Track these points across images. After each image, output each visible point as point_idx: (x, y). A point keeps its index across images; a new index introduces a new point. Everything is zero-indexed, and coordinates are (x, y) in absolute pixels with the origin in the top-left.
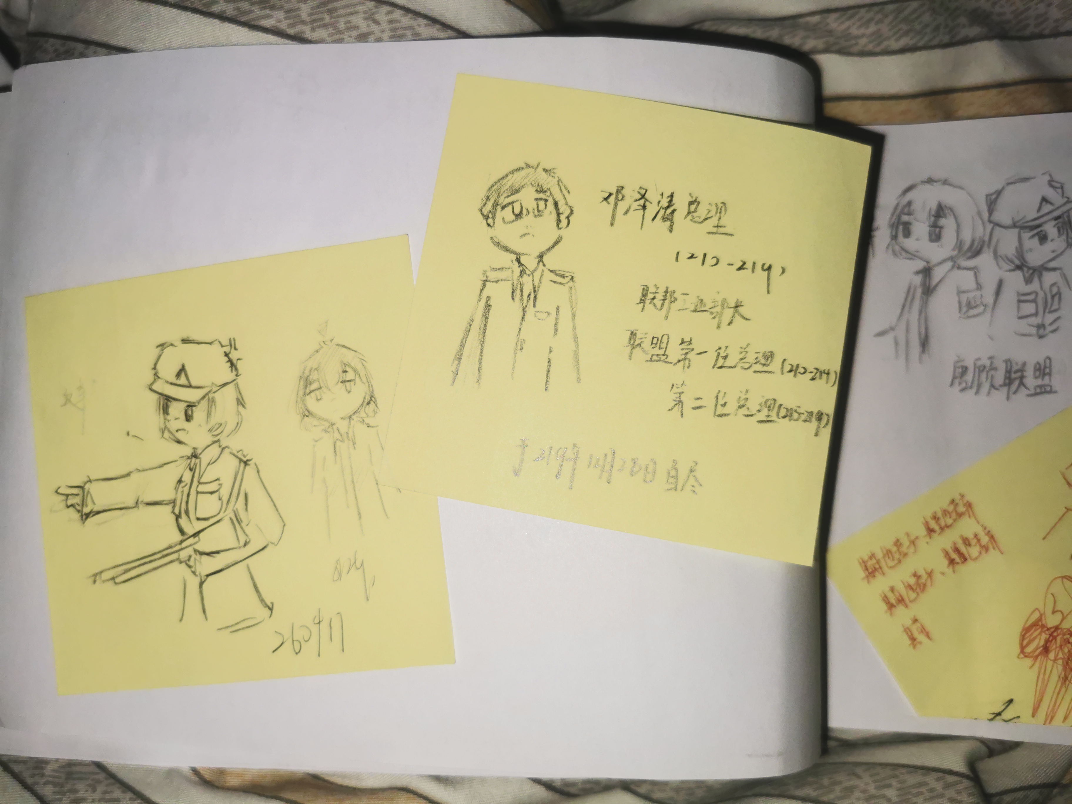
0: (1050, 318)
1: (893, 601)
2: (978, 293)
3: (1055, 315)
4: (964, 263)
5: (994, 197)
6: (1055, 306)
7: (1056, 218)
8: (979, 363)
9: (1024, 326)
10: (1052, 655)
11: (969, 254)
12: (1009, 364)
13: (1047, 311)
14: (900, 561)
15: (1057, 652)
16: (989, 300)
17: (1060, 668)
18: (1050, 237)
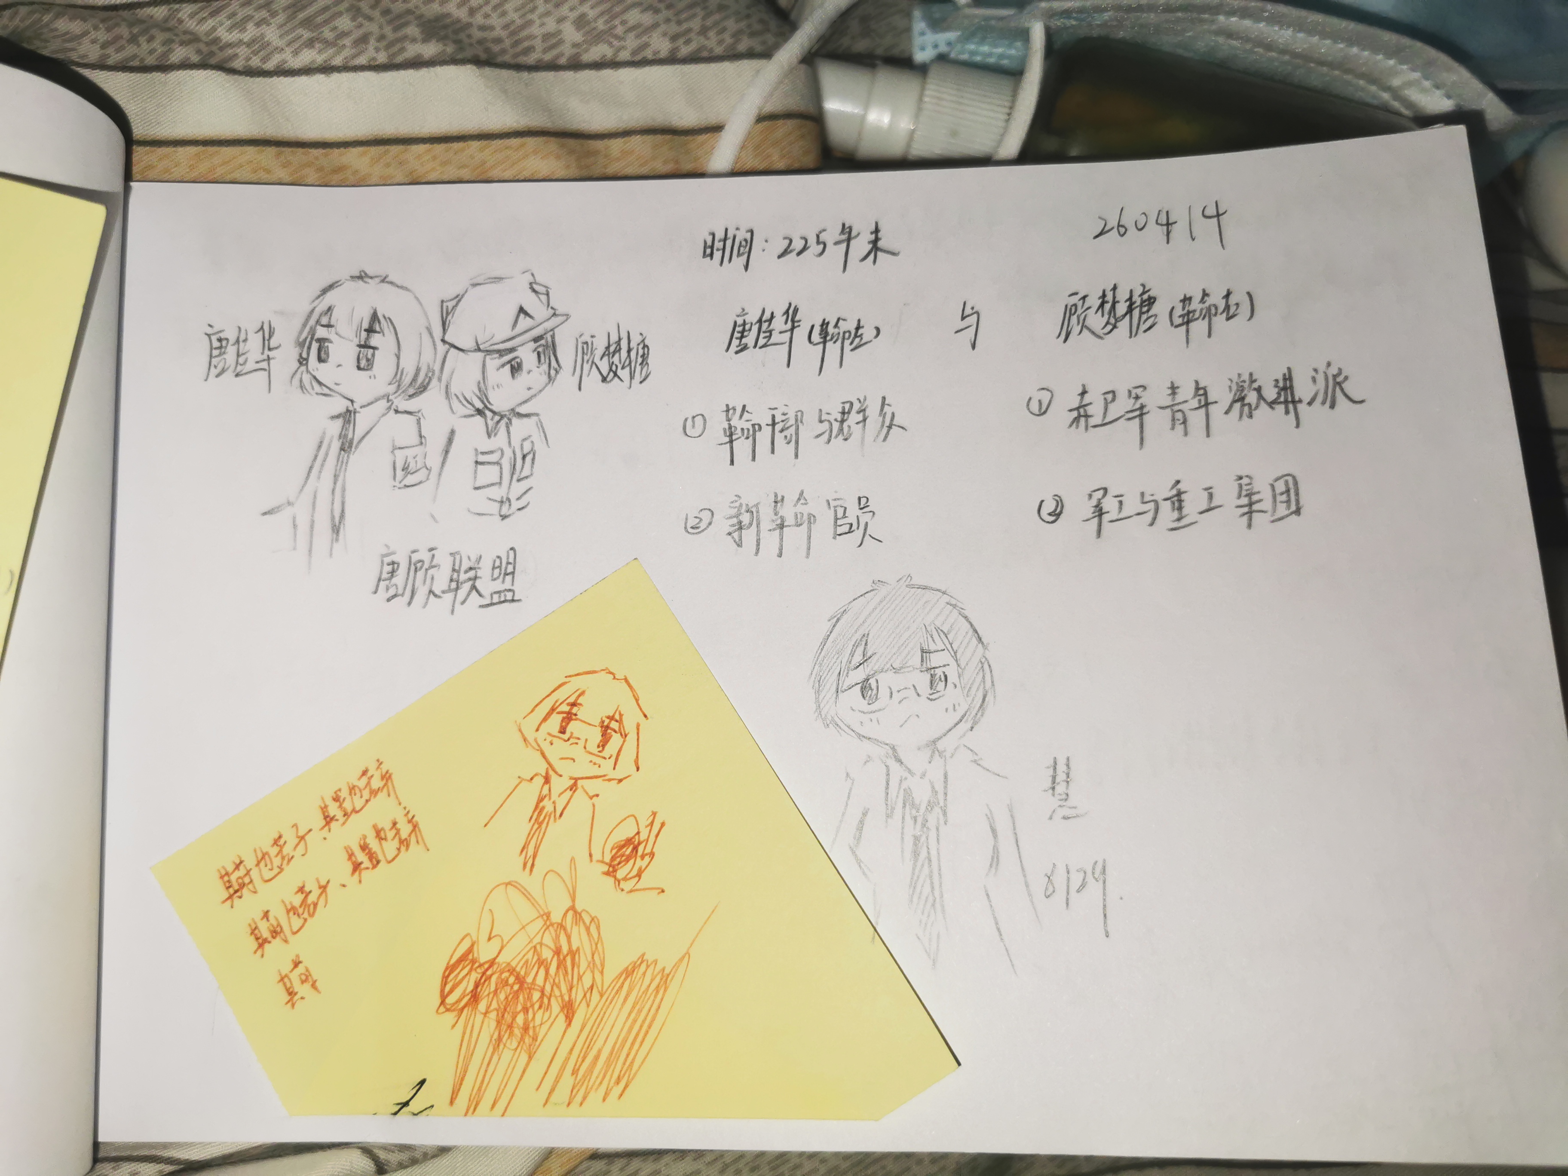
0: (518, 488)
1: (266, 934)
2: (418, 450)
3: (525, 485)
4: (403, 404)
5: (450, 305)
6: (526, 472)
7: (536, 340)
8: (415, 557)
9: (480, 502)
10: (482, 1006)
11: (411, 391)
12: (458, 557)
13: (515, 477)
14: (281, 869)
15: (490, 1000)
16: (434, 461)
17: (493, 1024)
18: (525, 367)
